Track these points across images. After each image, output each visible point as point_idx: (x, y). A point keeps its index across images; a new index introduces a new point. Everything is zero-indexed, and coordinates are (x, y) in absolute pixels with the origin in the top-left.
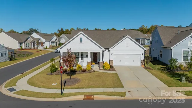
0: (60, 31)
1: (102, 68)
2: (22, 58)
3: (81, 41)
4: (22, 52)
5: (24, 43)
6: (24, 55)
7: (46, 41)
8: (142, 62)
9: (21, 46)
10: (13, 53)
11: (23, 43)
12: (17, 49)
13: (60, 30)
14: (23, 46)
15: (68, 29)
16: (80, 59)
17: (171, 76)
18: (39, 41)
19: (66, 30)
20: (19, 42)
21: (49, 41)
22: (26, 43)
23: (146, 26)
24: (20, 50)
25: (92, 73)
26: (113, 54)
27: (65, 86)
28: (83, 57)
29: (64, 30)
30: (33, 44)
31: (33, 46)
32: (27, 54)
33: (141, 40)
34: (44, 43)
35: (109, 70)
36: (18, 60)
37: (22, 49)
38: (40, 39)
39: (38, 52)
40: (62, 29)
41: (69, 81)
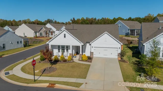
0: (72, 21)
1: (81, 59)
2: (35, 45)
3: (65, 37)
4: (36, 39)
5: (39, 32)
6: (37, 42)
7: (56, 30)
8: (118, 55)
9: (36, 35)
10: (27, 41)
11: (37, 32)
12: (33, 37)
13: (72, 19)
14: (38, 34)
15: (79, 19)
16: (66, 50)
17: (136, 71)
18: (50, 30)
19: (77, 19)
20: (35, 32)
21: (59, 30)
22: (40, 32)
23: (152, 15)
24: (35, 38)
25: (70, 63)
26: (93, 47)
27: (43, 73)
28: (68, 49)
29: (76, 19)
30: (45, 33)
31: (45, 35)
32: (39, 41)
33: (136, 30)
34: (54, 32)
35: (86, 61)
36: (31, 46)
37: (37, 37)
38: (51, 29)
39: (47, 39)
40: (74, 19)
41: (47, 70)
